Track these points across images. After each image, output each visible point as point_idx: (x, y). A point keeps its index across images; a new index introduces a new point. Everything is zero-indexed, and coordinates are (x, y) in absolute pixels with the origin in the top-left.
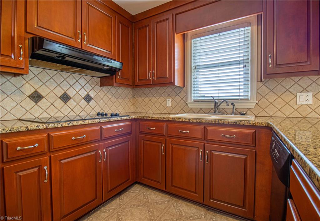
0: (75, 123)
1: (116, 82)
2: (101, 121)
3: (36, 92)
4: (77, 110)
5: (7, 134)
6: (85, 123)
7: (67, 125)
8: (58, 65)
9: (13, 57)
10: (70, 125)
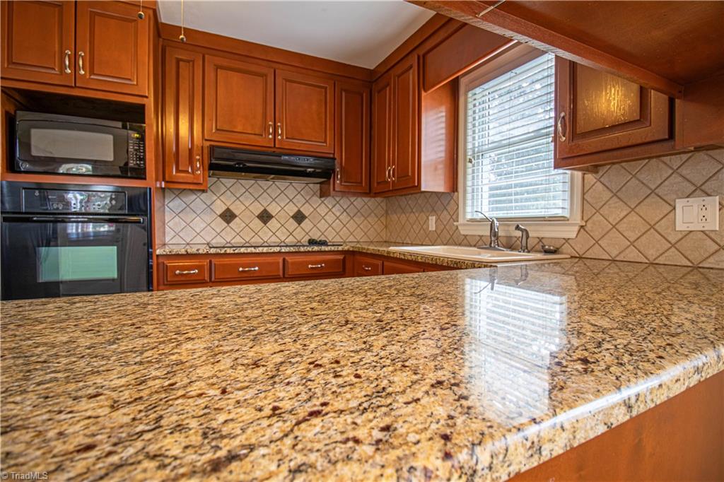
0: (243, 250)
1: (334, 190)
2: (283, 251)
3: (228, 210)
4: (282, 235)
5: (167, 255)
6: (258, 251)
7: (232, 252)
8: (243, 174)
9: (190, 171)
10: (236, 251)
